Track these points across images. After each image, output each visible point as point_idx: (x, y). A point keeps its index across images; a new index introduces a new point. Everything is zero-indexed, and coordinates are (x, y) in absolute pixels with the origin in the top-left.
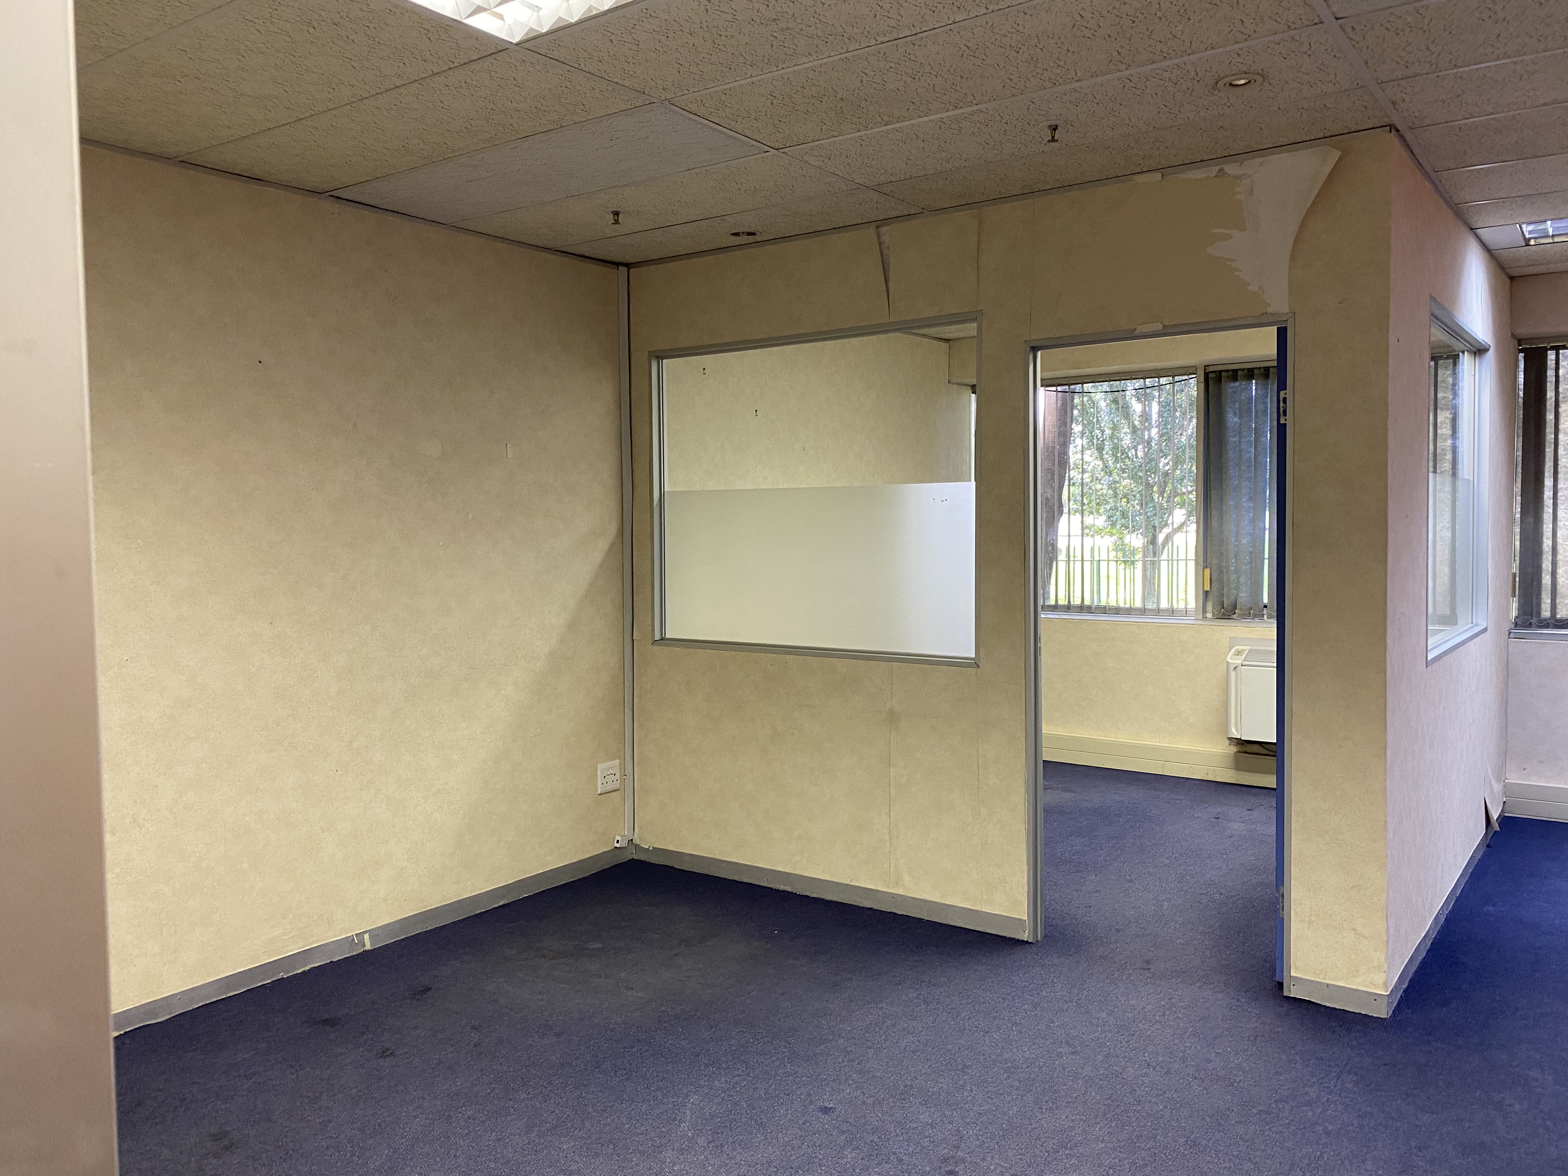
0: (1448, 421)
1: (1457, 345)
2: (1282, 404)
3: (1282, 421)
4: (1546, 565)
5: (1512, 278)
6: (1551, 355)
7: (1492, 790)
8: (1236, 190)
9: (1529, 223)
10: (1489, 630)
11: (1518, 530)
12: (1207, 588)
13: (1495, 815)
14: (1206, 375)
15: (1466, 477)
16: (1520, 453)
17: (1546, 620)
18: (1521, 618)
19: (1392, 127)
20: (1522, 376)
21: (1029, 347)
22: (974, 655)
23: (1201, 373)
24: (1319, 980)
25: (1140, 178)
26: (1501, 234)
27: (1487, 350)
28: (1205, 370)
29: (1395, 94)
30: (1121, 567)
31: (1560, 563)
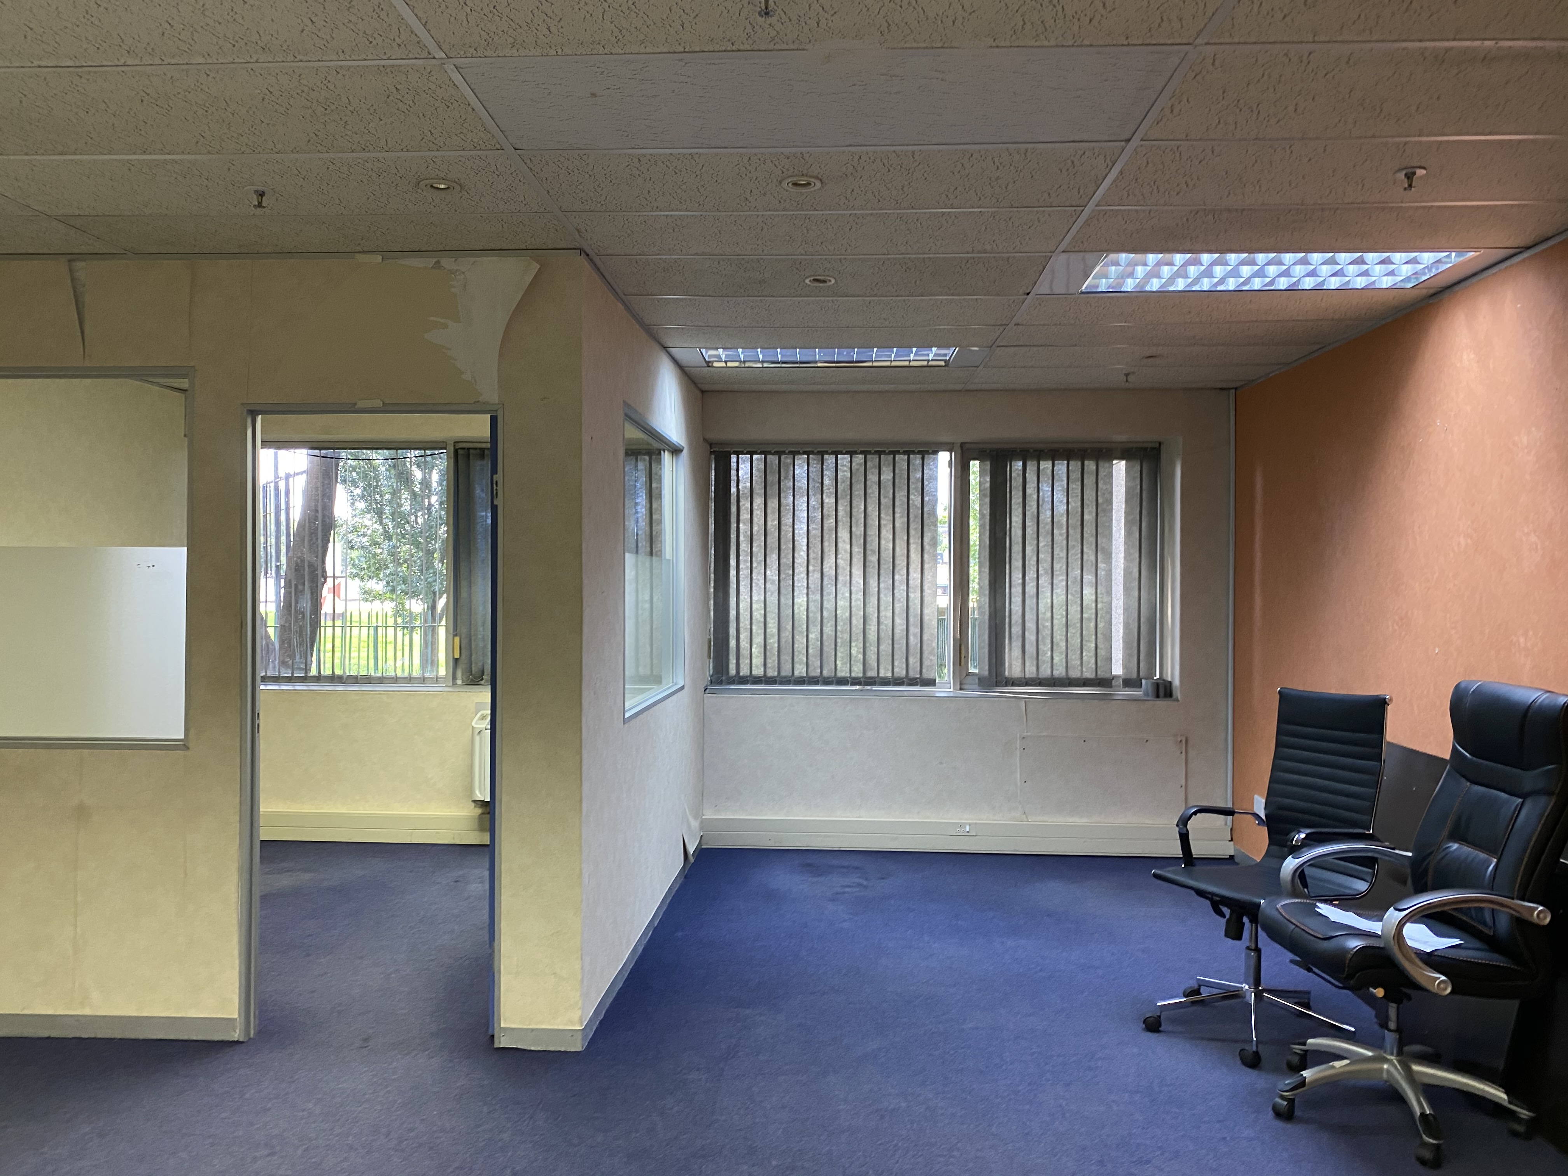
1: (656, 445)
2: (495, 486)
3: (495, 503)
4: (732, 631)
5: (703, 392)
6: (734, 458)
7: (689, 827)
8: (452, 283)
9: (707, 349)
10: (686, 688)
11: (712, 602)
12: (457, 656)
13: (691, 850)
14: (456, 451)
15: (668, 557)
17: (732, 677)
18: (716, 676)
19: (582, 251)
20: (713, 474)
21: (245, 410)
22: (182, 736)
23: (451, 449)
24: (525, 1027)
25: (361, 258)
26: (688, 354)
27: (682, 451)
28: (454, 446)
29: (578, 224)
30: (400, 634)
31: (742, 630)
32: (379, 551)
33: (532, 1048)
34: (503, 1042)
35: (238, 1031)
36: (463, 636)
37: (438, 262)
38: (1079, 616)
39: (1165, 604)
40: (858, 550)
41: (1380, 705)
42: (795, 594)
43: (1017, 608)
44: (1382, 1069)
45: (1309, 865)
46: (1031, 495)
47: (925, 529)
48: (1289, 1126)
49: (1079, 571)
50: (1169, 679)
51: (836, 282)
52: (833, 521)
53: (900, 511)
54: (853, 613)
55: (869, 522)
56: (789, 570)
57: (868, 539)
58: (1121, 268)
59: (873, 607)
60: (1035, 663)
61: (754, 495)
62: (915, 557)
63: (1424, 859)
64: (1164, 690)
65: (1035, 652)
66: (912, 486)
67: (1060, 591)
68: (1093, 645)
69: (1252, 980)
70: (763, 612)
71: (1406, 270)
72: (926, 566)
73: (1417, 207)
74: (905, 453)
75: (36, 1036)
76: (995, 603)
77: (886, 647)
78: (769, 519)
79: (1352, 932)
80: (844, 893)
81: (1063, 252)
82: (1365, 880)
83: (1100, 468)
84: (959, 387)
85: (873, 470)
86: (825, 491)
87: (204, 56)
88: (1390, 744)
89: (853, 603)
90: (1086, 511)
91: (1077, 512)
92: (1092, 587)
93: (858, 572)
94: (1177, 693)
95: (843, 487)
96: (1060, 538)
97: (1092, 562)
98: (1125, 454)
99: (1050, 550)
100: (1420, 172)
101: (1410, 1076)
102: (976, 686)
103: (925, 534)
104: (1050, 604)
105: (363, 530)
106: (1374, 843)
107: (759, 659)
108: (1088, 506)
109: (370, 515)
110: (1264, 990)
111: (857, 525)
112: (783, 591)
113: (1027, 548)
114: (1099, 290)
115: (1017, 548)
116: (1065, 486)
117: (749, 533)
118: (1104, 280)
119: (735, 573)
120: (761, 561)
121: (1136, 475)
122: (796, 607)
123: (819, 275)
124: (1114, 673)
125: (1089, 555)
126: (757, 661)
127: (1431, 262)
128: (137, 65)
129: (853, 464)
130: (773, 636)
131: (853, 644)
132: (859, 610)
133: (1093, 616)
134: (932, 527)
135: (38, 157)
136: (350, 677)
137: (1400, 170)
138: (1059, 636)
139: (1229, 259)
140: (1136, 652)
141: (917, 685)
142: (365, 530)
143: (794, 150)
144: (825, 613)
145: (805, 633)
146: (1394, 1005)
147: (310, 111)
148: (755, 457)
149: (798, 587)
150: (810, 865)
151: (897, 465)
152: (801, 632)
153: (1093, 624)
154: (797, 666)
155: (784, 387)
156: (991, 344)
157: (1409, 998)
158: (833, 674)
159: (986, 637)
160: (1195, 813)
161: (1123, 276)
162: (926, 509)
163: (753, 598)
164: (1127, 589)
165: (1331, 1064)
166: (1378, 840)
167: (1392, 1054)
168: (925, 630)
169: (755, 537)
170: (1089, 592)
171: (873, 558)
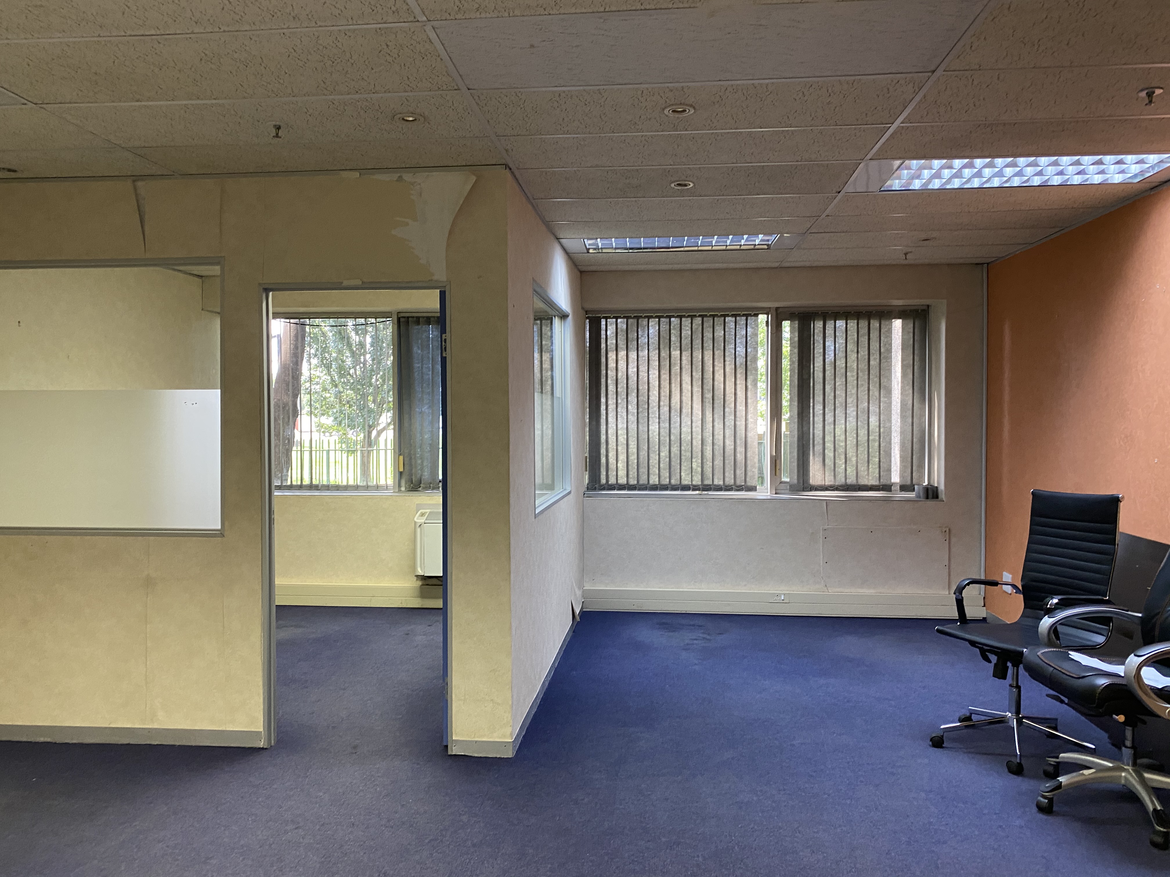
0: (548, 360)
1: (551, 312)
2: (443, 343)
3: (444, 355)
4: (603, 451)
5: (581, 272)
6: (603, 322)
7: (575, 595)
8: (411, 192)
9: (589, 239)
10: (572, 492)
11: (588, 429)
12: (401, 470)
13: (577, 611)
14: (399, 319)
15: (558, 396)
16: (588, 382)
17: (603, 485)
18: (590, 484)
19: (507, 166)
20: (588, 334)
21: (262, 288)
22: (219, 527)
23: (395, 317)
24: (470, 739)
25: (344, 174)
26: (573, 244)
27: (568, 316)
28: (397, 315)
29: (507, 145)
30: (345, 455)
31: (610, 450)
32: (328, 395)
33: (476, 755)
34: (454, 750)
35: (263, 740)
36: (406, 455)
37: (400, 177)
38: (866, 438)
39: (932, 428)
40: (697, 389)
41: (1114, 502)
42: (650, 423)
43: (818, 432)
44: (1121, 776)
45: (1060, 624)
46: (829, 346)
47: (748, 373)
48: (1049, 818)
49: (866, 404)
50: (936, 485)
51: (694, 185)
52: (678, 368)
53: (729, 359)
54: (694, 437)
55: (706, 368)
56: (645, 404)
57: (705, 381)
58: (913, 171)
59: (709, 432)
60: (832, 474)
61: (619, 349)
62: (741, 394)
63: (1153, 617)
64: (931, 493)
65: (833, 466)
66: (738, 341)
67: (852, 420)
68: (877, 460)
69: (1014, 709)
70: (626, 437)
71: (1135, 169)
72: (749, 401)
73: (1151, 119)
74: (733, 316)
75: (120, 743)
76: (802, 428)
77: (718, 462)
78: (629, 367)
79: (1099, 673)
80: (693, 644)
81: (870, 159)
82: (1103, 635)
83: (882, 325)
84: (776, 265)
85: (709, 329)
86: (672, 346)
87: (250, 25)
88: (1122, 534)
89: (694, 430)
90: (871, 358)
91: (865, 359)
92: (876, 415)
93: (697, 406)
94: (942, 495)
95: (686, 342)
96: (852, 379)
97: (876, 396)
98: (903, 314)
99: (844, 388)
100: (1158, 92)
101: (1143, 781)
102: (788, 491)
103: (748, 377)
104: (844, 429)
105: (316, 380)
106: (1110, 606)
107: (623, 472)
108: (873, 354)
109: (321, 369)
110: (1023, 718)
111: (697, 371)
112: (640, 420)
113: (826, 387)
114: (894, 189)
115: (819, 387)
116: (856, 339)
117: (615, 377)
118: (897, 181)
119: (605, 407)
120: (624, 398)
121: (910, 330)
122: (650, 432)
123: (682, 181)
124: (893, 481)
125: (874, 392)
126: (622, 473)
127: (1155, 162)
128: (201, 33)
129: (694, 325)
130: (633, 454)
131: (694, 460)
132: (697, 434)
133: (877, 438)
134: (754, 372)
135: (122, 104)
136: (323, 486)
137: (1142, 90)
138: (851, 453)
139: (997, 163)
140: (910, 465)
141: (743, 490)
142: (318, 380)
143: (677, 85)
144: (672, 437)
145: (658, 452)
146: (1130, 728)
147: (322, 64)
148: (619, 320)
149: (652, 418)
150: (664, 624)
151: (726, 325)
152: (655, 452)
153: (877, 444)
154: (651, 476)
155: (642, 267)
156: (804, 232)
157: (1144, 722)
158: (679, 483)
159: (795, 454)
160: (968, 584)
161: (913, 178)
162: (749, 358)
163: (619, 426)
164: (903, 417)
165: (1081, 772)
166: (1114, 604)
167: (1129, 765)
168: (749, 450)
169: (619, 381)
170: (874, 420)
171: (709, 396)
